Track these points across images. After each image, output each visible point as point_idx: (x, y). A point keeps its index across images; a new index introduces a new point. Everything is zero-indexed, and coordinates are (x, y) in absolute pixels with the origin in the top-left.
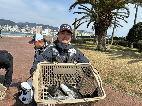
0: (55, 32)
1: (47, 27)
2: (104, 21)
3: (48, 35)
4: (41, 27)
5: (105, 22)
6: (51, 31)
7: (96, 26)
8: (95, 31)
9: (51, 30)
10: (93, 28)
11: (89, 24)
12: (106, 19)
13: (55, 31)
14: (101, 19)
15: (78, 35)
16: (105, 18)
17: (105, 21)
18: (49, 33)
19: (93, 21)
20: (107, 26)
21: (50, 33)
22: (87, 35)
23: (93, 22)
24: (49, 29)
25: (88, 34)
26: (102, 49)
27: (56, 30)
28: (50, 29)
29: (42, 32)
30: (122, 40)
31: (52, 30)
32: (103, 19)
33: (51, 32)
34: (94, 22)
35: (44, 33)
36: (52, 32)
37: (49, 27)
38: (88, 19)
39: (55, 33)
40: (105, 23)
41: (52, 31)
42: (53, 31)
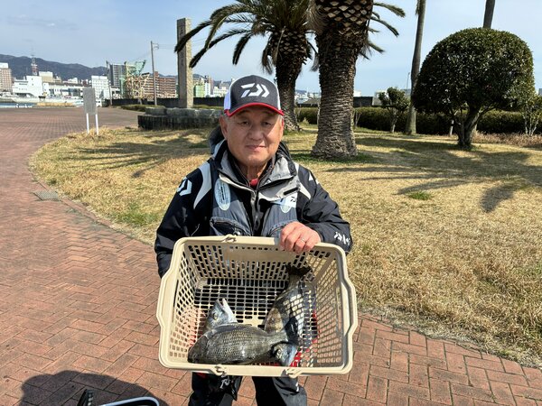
0: (73, 85)
1: (34, 66)
2: (342, 27)
3: (47, 100)
4: (6, 65)
5: (349, 31)
6: (53, 81)
7: (282, 50)
8: (275, 72)
9: (54, 76)
10: (265, 62)
11: (243, 47)
12: (353, 15)
13: (75, 80)
14: (331, 15)
15: (197, 96)
16: (346, 11)
17: (347, 25)
18: (49, 92)
19: (262, 31)
20: (355, 46)
21: (52, 91)
22: (212, 93)
23: (264, 35)
24: (41, 74)
25: (216, 88)
26: (341, 150)
27: (79, 79)
28: (50, 74)
29: (15, 91)
30: (364, 105)
31: (58, 78)
32: (337, 16)
33: (57, 88)
34: (270, 33)
35: (23, 95)
36: (59, 88)
37: (44, 65)
38: (240, 21)
39: (75, 91)
40: (348, 35)
41: (58, 84)
42: (67, 84)
